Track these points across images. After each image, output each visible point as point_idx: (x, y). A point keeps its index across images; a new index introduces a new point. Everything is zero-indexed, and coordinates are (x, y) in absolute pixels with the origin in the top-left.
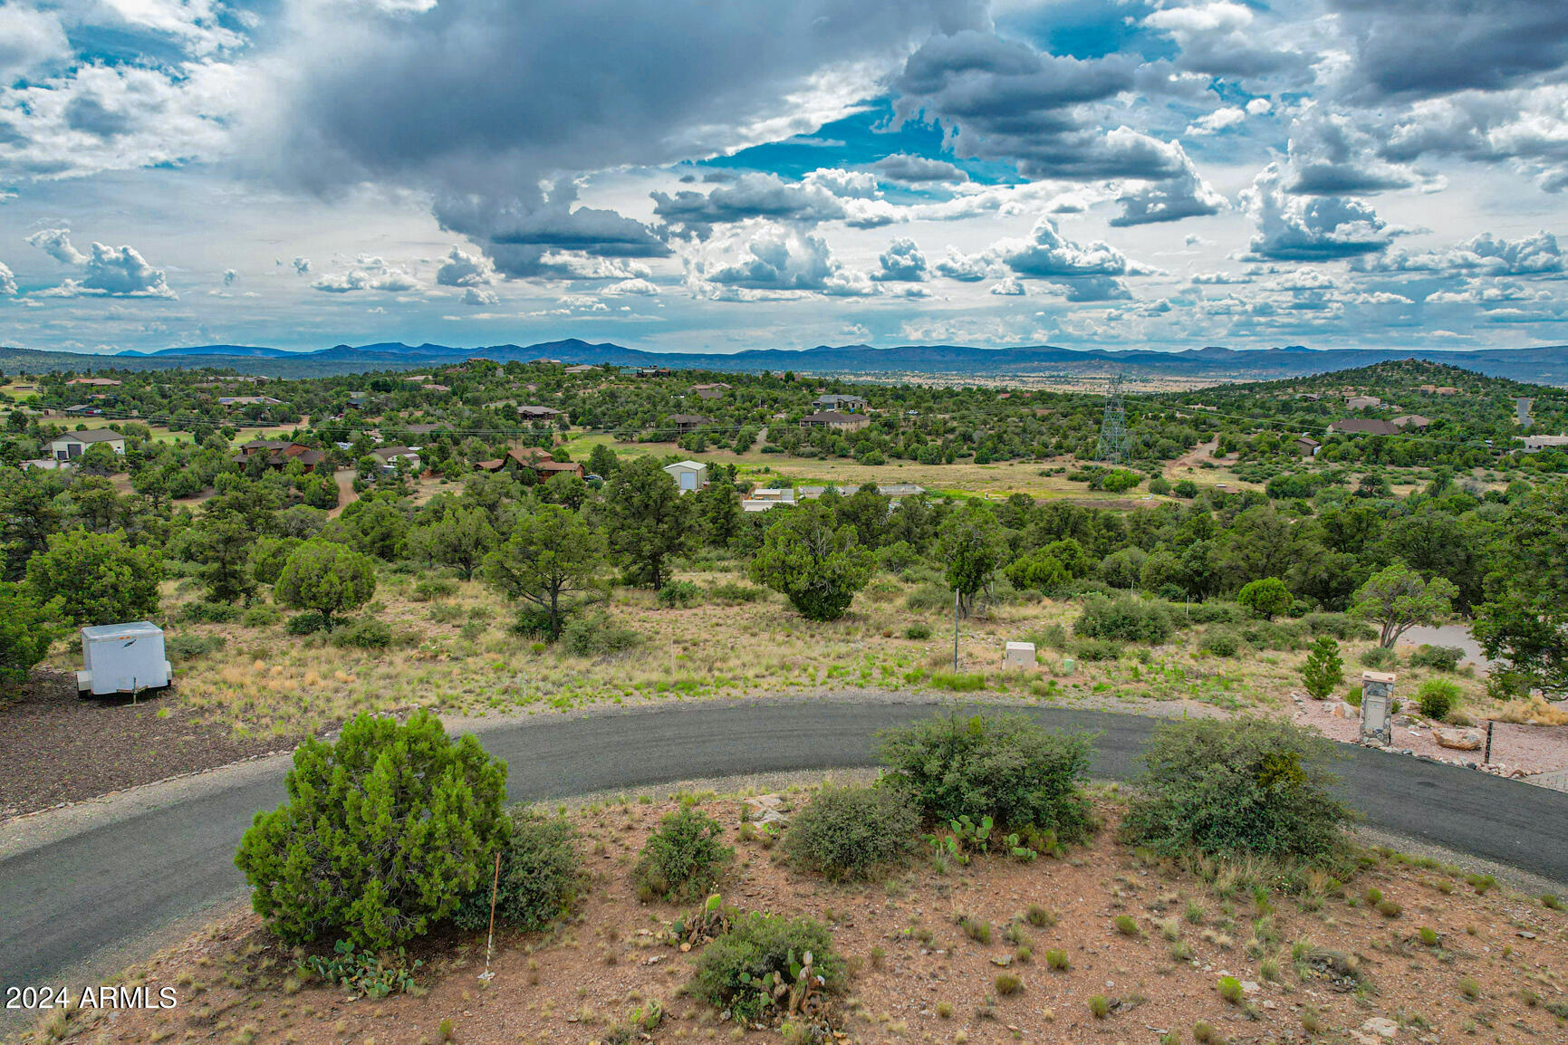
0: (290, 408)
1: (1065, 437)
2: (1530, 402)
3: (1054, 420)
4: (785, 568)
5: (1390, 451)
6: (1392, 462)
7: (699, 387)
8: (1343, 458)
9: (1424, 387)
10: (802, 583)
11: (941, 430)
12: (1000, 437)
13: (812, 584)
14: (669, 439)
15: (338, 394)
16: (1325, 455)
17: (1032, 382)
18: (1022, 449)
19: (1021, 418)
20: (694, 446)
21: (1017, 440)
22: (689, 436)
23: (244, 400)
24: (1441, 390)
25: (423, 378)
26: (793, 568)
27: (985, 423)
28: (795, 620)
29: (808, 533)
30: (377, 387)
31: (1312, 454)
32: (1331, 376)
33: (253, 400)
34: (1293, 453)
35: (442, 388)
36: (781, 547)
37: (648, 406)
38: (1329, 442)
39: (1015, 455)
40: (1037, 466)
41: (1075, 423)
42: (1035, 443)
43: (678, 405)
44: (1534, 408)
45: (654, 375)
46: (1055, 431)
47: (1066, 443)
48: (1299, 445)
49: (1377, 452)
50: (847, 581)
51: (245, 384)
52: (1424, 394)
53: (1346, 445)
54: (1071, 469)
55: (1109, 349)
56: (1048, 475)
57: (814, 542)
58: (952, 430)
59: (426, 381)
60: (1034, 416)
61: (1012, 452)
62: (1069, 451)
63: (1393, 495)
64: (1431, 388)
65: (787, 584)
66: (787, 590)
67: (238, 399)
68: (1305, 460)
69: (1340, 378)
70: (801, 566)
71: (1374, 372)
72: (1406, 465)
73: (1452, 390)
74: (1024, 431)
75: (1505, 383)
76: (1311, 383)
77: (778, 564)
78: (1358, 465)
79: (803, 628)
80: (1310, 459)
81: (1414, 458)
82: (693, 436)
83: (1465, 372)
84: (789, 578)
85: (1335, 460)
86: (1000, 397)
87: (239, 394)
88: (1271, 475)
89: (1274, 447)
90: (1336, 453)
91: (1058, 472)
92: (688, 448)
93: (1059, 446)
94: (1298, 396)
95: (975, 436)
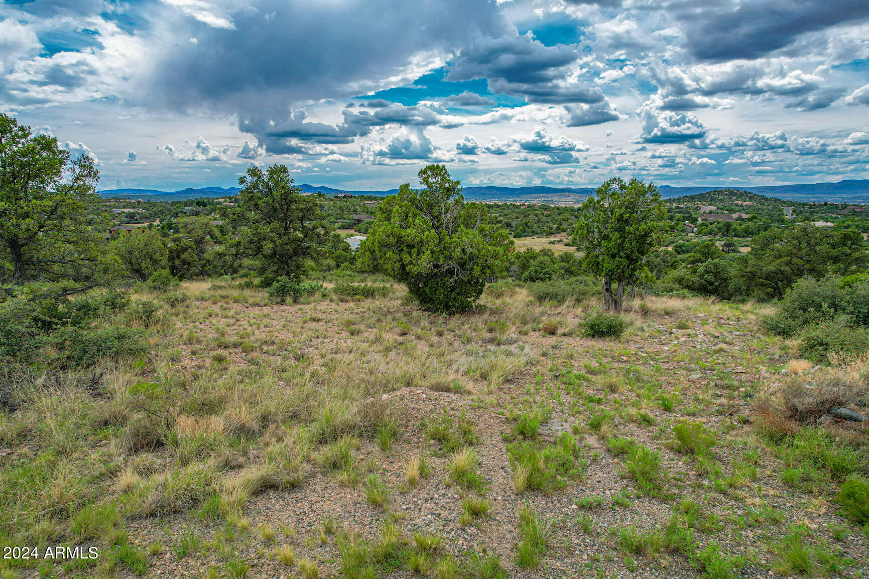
0: (150, 214)
1: (561, 224)
2: (791, 209)
3: (553, 216)
4: (402, 245)
5: (735, 230)
6: (736, 236)
7: (366, 202)
8: (710, 234)
9: (736, 202)
10: (423, 264)
11: (495, 222)
12: (526, 224)
13: (436, 266)
14: (349, 227)
15: (178, 207)
16: (700, 233)
17: (537, 201)
18: (539, 231)
19: (536, 216)
20: (363, 231)
21: (536, 226)
22: (361, 225)
23: (126, 210)
24: (744, 204)
25: (223, 200)
26: (410, 246)
27: (517, 218)
28: (415, 314)
29: (431, 206)
30: (199, 204)
31: (693, 232)
32: (688, 197)
33: (131, 210)
34: (683, 231)
35: (232, 204)
36: (396, 220)
37: (339, 212)
38: (701, 226)
39: (535, 233)
40: (547, 239)
41: (565, 217)
42: (545, 228)
43: (355, 211)
44: (794, 211)
45: (344, 197)
46: (555, 222)
47: (562, 227)
48: (686, 227)
49: (727, 231)
50: (481, 261)
51: (130, 203)
52: (737, 205)
53: (710, 227)
54: (565, 240)
55: (573, 187)
56: (554, 244)
57: (437, 218)
58: (501, 221)
59: (225, 201)
60: (543, 214)
61: (533, 232)
62: (564, 231)
63: (740, 252)
64: (740, 203)
65: (403, 267)
66: (403, 275)
67: (123, 210)
68: (690, 235)
69: (693, 198)
70: (421, 243)
71: (710, 195)
72: (743, 237)
73: (750, 203)
74: (539, 221)
75: (776, 200)
76: (678, 200)
77: (393, 240)
78: (718, 237)
79: (425, 323)
80: (693, 235)
81: (748, 233)
82: (362, 226)
83: (755, 195)
84: (406, 258)
85: (706, 234)
86: (522, 207)
87: (124, 207)
88: (673, 243)
89: (672, 228)
90: (706, 231)
91: (559, 242)
92: (360, 232)
93: (558, 229)
94: (674, 206)
95: (513, 224)
